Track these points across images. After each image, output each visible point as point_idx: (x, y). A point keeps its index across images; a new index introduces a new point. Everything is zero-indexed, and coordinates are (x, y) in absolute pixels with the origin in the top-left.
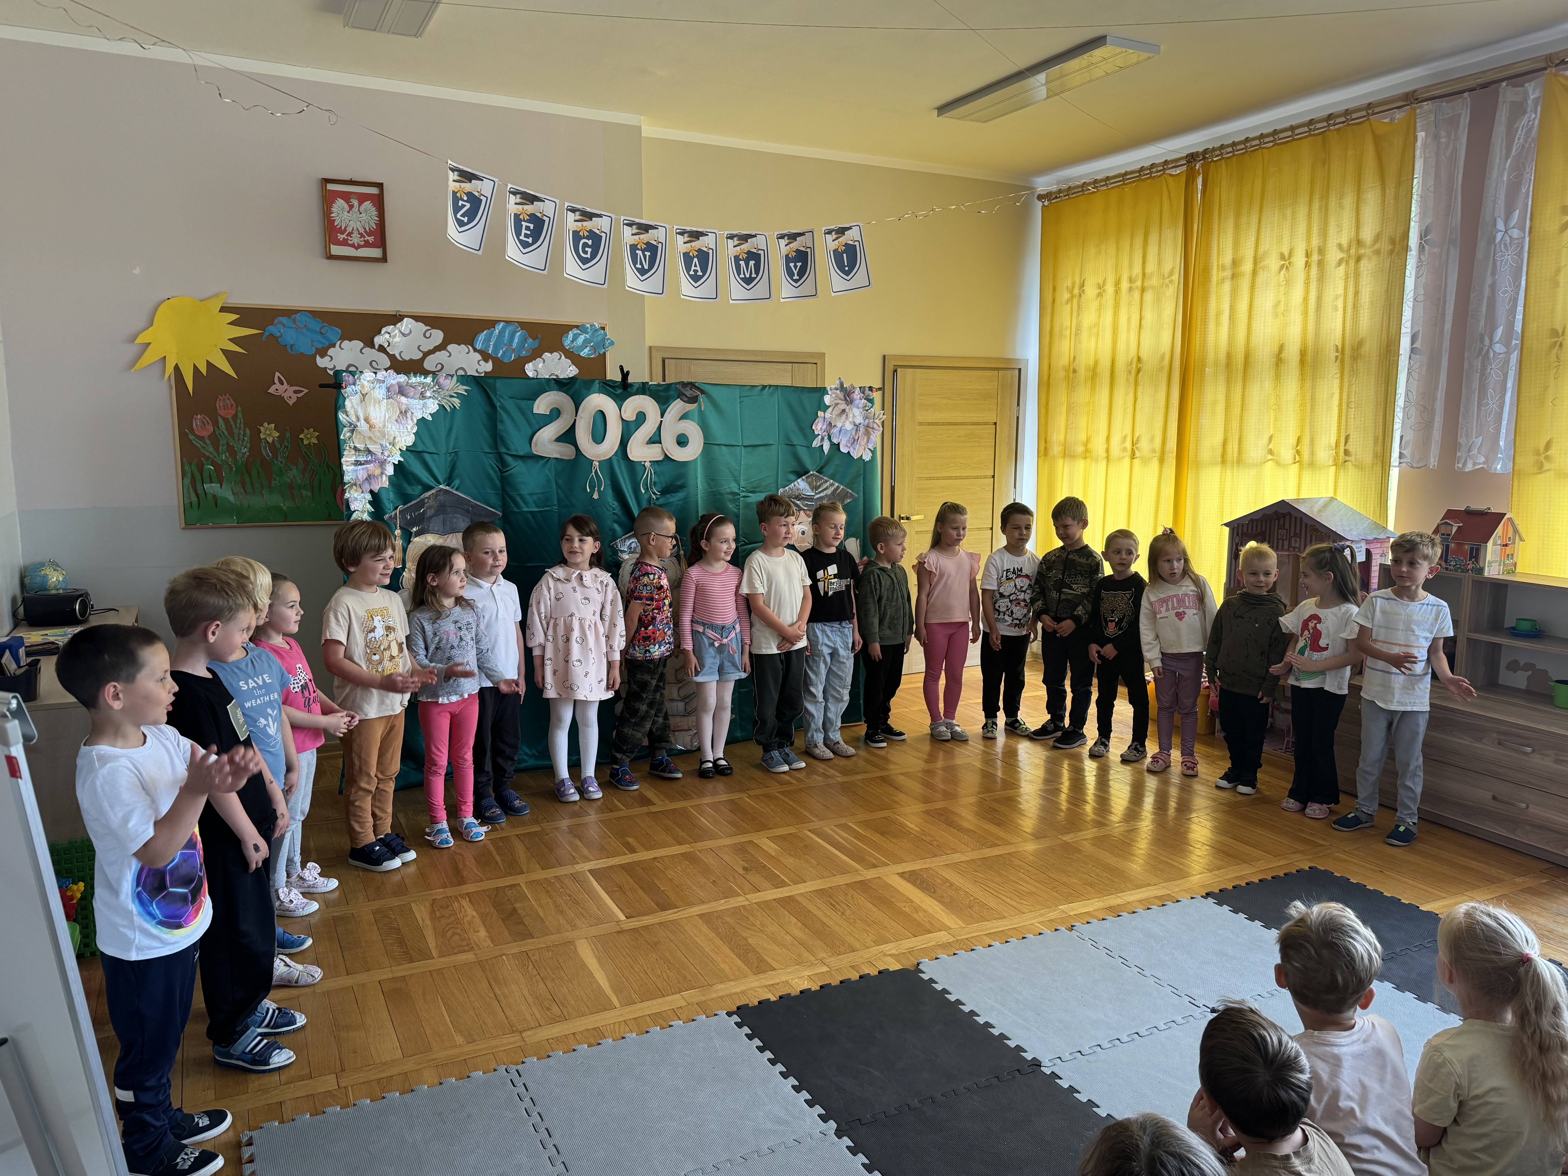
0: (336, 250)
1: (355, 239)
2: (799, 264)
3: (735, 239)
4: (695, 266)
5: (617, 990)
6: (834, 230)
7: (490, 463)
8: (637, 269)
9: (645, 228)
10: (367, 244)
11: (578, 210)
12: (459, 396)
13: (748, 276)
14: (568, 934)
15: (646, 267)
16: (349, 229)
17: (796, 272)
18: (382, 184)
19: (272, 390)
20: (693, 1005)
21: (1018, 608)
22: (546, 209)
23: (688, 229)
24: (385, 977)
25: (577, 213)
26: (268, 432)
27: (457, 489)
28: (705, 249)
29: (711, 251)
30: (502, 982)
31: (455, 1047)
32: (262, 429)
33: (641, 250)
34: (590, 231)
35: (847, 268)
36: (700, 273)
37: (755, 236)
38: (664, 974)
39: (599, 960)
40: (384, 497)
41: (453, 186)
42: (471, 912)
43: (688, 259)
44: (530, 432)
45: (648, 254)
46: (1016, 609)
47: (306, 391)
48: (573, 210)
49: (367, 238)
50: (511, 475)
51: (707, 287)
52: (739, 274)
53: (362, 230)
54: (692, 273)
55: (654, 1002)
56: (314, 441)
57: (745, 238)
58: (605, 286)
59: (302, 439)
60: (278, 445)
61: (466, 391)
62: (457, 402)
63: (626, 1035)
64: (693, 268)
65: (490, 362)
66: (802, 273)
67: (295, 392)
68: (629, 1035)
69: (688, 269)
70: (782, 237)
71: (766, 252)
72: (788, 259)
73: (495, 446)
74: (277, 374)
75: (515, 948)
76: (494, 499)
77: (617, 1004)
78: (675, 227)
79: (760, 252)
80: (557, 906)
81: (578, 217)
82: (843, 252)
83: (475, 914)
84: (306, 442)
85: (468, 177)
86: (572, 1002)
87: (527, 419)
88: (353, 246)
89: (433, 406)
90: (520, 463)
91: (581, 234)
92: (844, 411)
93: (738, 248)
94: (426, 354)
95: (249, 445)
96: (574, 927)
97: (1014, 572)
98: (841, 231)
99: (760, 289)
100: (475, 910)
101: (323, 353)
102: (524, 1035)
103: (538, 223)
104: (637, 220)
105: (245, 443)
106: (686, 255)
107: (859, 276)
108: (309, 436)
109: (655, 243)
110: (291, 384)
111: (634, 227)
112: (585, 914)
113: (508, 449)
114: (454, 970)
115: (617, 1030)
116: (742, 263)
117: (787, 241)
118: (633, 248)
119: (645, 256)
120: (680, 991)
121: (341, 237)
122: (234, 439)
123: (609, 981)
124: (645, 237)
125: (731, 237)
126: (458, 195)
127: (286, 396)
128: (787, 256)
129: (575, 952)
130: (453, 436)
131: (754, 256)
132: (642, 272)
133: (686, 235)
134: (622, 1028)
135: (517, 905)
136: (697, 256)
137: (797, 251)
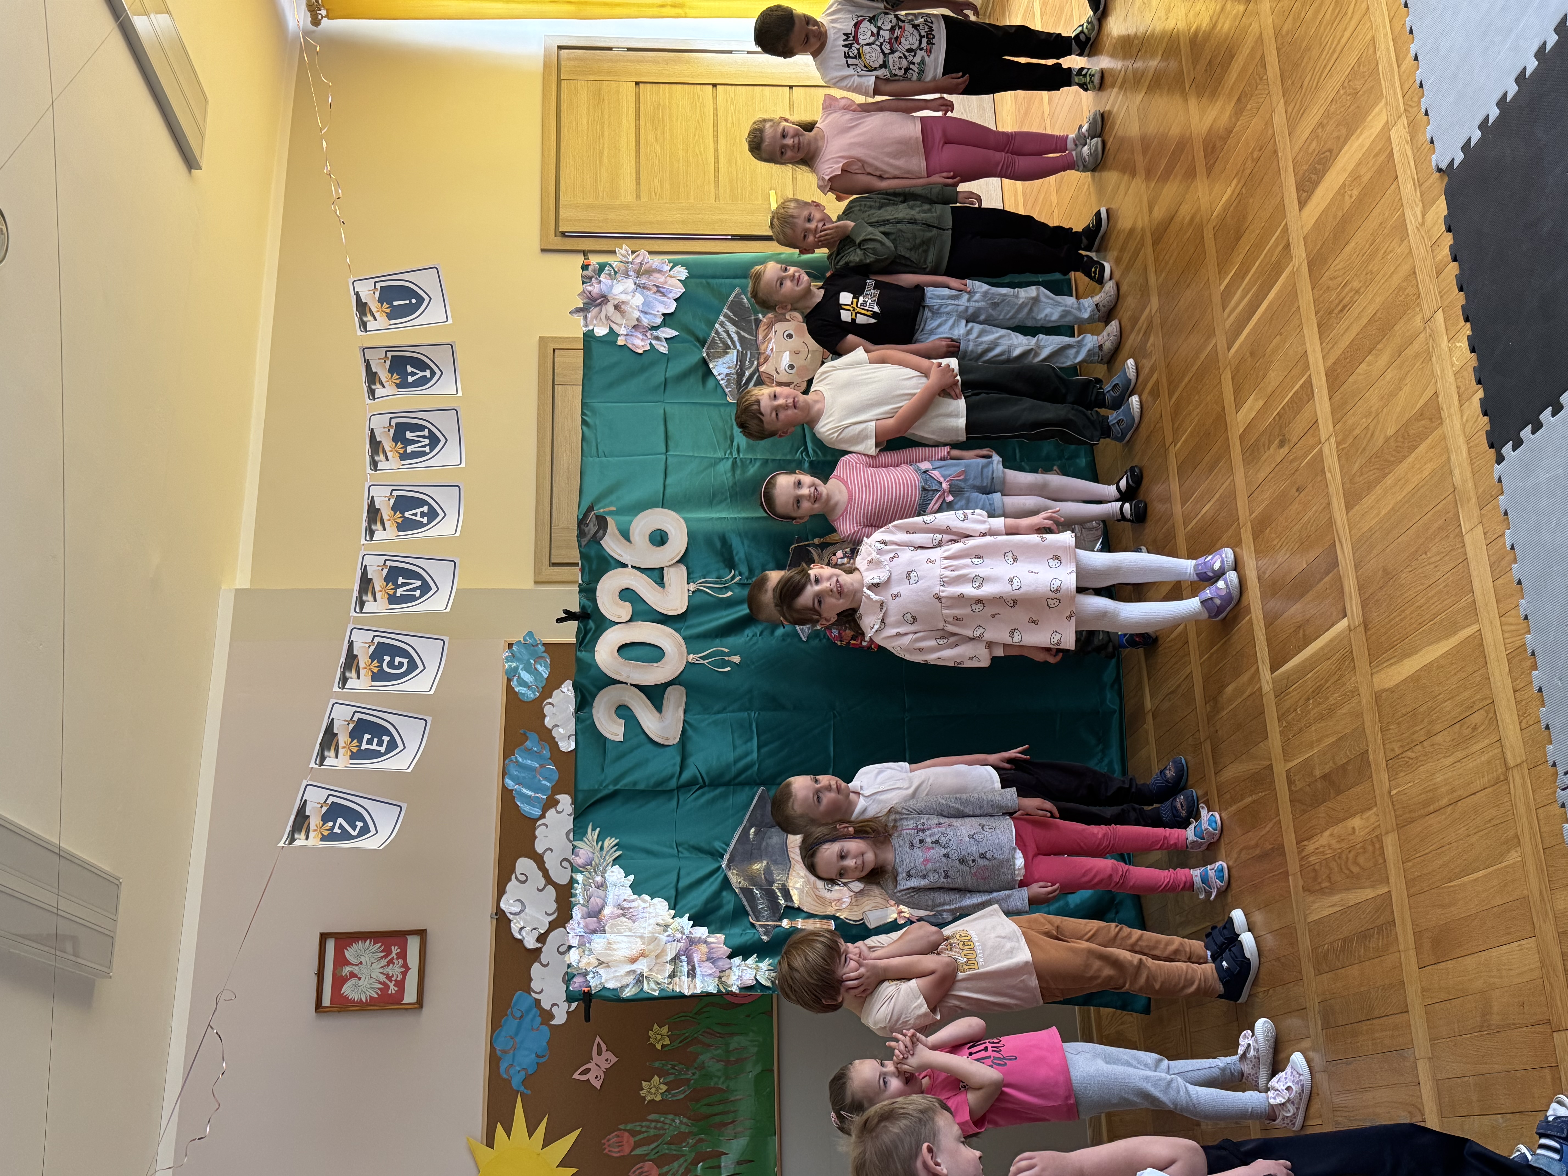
0: (410, 996)
1: (395, 970)
2: (410, 369)
3: (376, 458)
4: (416, 515)
5: (1452, 629)
6: (361, 319)
7: (691, 801)
8: (421, 596)
9: (366, 583)
10: (403, 955)
11: (343, 673)
12: (601, 838)
13: (427, 441)
14: (1364, 701)
15: (419, 583)
16: (383, 978)
17: (421, 374)
18: (321, 934)
19: (597, 1084)
20: (1482, 516)
21: (903, 40)
22: (342, 716)
23: (365, 524)
24: (1414, 960)
25: (348, 675)
26: (653, 1090)
27: (728, 845)
28: (392, 501)
29: (395, 493)
30: (1430, 795)
31: (1524, 862)
32: (648, 1099)
33: (395, 589)
34: (372, 657)
35: (414, 301)
36: (425, 509)
37: (372, 431)
38: (1433, 560)
39: (1405, 655)
40: (738, 941)
41: (314, 840)
42: (1324, 839)
43: (406, 525)
44: (650, 746)
45: (401, 580)
46: (905, 44)
47: (598, 1039)
48: (344, 680)
49: (394, 955)
50: (708, 774)
51: (444, 499)
52: (424, 454)
53: (384, 962)
54: (425, 520)
55: (1474, 573)
56: (665, 1030)
57: (375, 445)
58: (446, 639)
59: (663, 1046)
60: (671, 1078)
61: (594, 829)
62: (609, 842)
63: (1522, 613)
64: (418, 518)
65: (558, 797)
66: (421, 365)
67: (599, 1053)
68: (1521, 610)
69: (420, 525)
70: (372, 393)
71: (393, 415)
72: (403, 385)
73: (668, 793)
74: (576, 1076)
75: (1381, 778)
76: (742, 796)
77: (1474, 628)
78: (363, 541)
79: (393, 424)
80: (1321, 718)
81: (353, 674)
82: (391, 306)
83: (1327, 833)
84: (667, 1041)
85: (301, 821)
86: (1467, 694)
87: (632, 750)
88: (404, 974)
89: (615, 874)
90: (691, 761)
91: (375, 670)
92: (617, 307)
93: (389, 455)
94: (549, 880)
95: (671, 1117)
96: (1355, 692)
97: (849, 46)
98: (362, 307)
99: (443, 424)
100: (1322, 832)
101: (548, 1015)
102: (1511, 763)
103: (361, 728)
104: (356, 593)
105: (668, 1121)
106: (401, 527)
107: (424, 282)
108: (659, 1037)
109: (386, 571)
110: (589, 1059)
111: (364, 598)
112: (1336, 677)
113: (672, 777)
114: (1410, 864)
115: (1513, 628)
116: (410, 449)
117: (378, 386)
118: (393, 600)
119: (404, 585)
120: (1461, 535)
121: (393, 989)
122: (664, 1134)
123: (1438, 640)
124: (378, 584)
125: (374, 465)
126: (326, 833)
127: (605, 1066)
128: (398, 386)
129: (1391, 690)
130: (655, 848)
131: (400, 432)
132: (425, 588)
133: (374, 527)
134: (1511, 620)
135: (1318, 773)
136: (402, 513)
137: (391, 371)
